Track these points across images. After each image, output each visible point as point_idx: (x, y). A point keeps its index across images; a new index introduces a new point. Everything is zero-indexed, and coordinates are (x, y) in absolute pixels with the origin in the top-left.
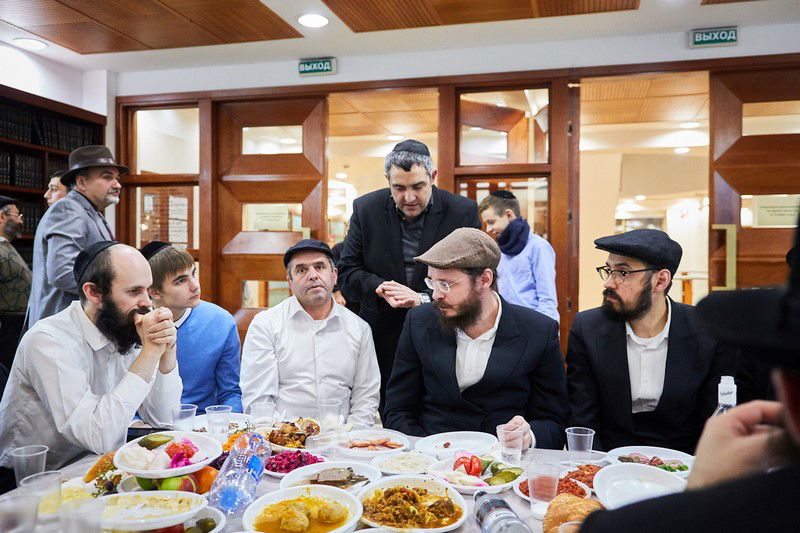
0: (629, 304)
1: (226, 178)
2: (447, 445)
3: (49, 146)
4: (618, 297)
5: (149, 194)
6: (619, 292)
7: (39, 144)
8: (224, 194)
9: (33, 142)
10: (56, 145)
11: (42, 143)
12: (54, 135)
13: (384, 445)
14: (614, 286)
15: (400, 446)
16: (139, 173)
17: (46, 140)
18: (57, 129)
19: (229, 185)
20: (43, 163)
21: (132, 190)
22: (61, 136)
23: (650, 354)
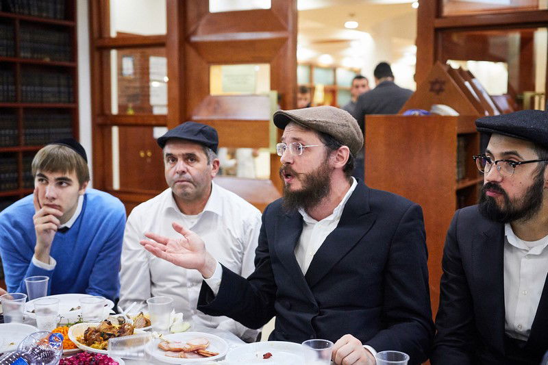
0: (515, 201)
1: (195, 39)
2: (267, 356)
3: (20, 13)
4: (502, 192)
5: (127, 56)
6: (505, 186)
8: (192, 54)
10: (26, 12)
11: (12, 9)
13: (198, 352)
14: (499, 179)
15: (213, 355)
16: (113, 34)
17: (17, 6)
19: (196, 46)
21: (105, 53)
23: (532, 260)
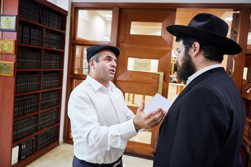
3: (45, 25)
7: (42, 24)
9: (39, 22)
10: (48, 24)
12: (48, 19)
16: (78, 39)
17: (44, 21)
18: (49, 16)
20: (42, 33)
22: (50, 20)
